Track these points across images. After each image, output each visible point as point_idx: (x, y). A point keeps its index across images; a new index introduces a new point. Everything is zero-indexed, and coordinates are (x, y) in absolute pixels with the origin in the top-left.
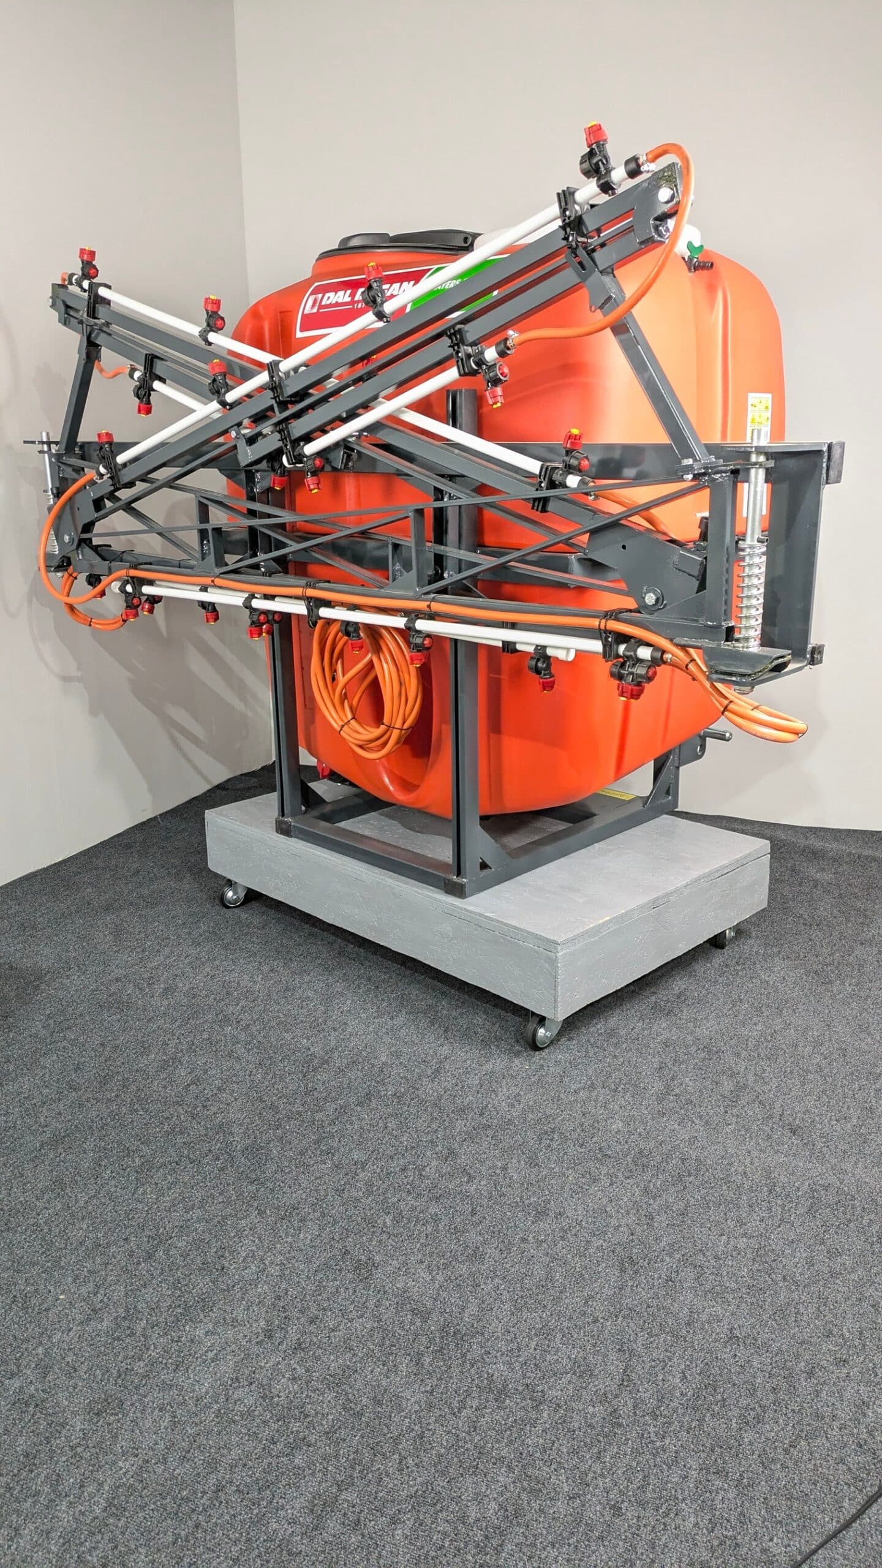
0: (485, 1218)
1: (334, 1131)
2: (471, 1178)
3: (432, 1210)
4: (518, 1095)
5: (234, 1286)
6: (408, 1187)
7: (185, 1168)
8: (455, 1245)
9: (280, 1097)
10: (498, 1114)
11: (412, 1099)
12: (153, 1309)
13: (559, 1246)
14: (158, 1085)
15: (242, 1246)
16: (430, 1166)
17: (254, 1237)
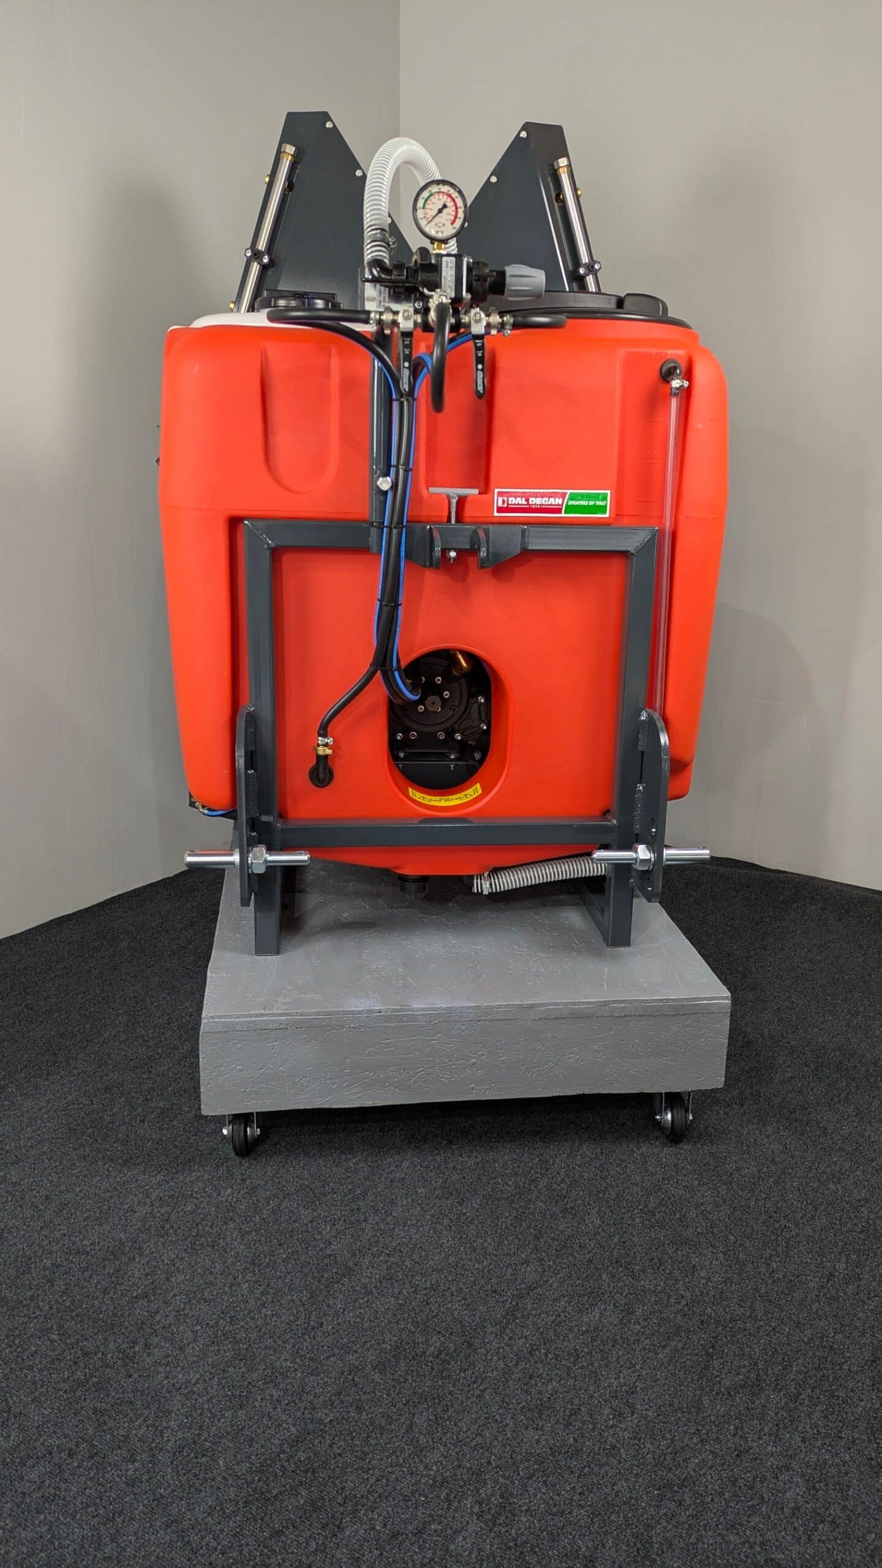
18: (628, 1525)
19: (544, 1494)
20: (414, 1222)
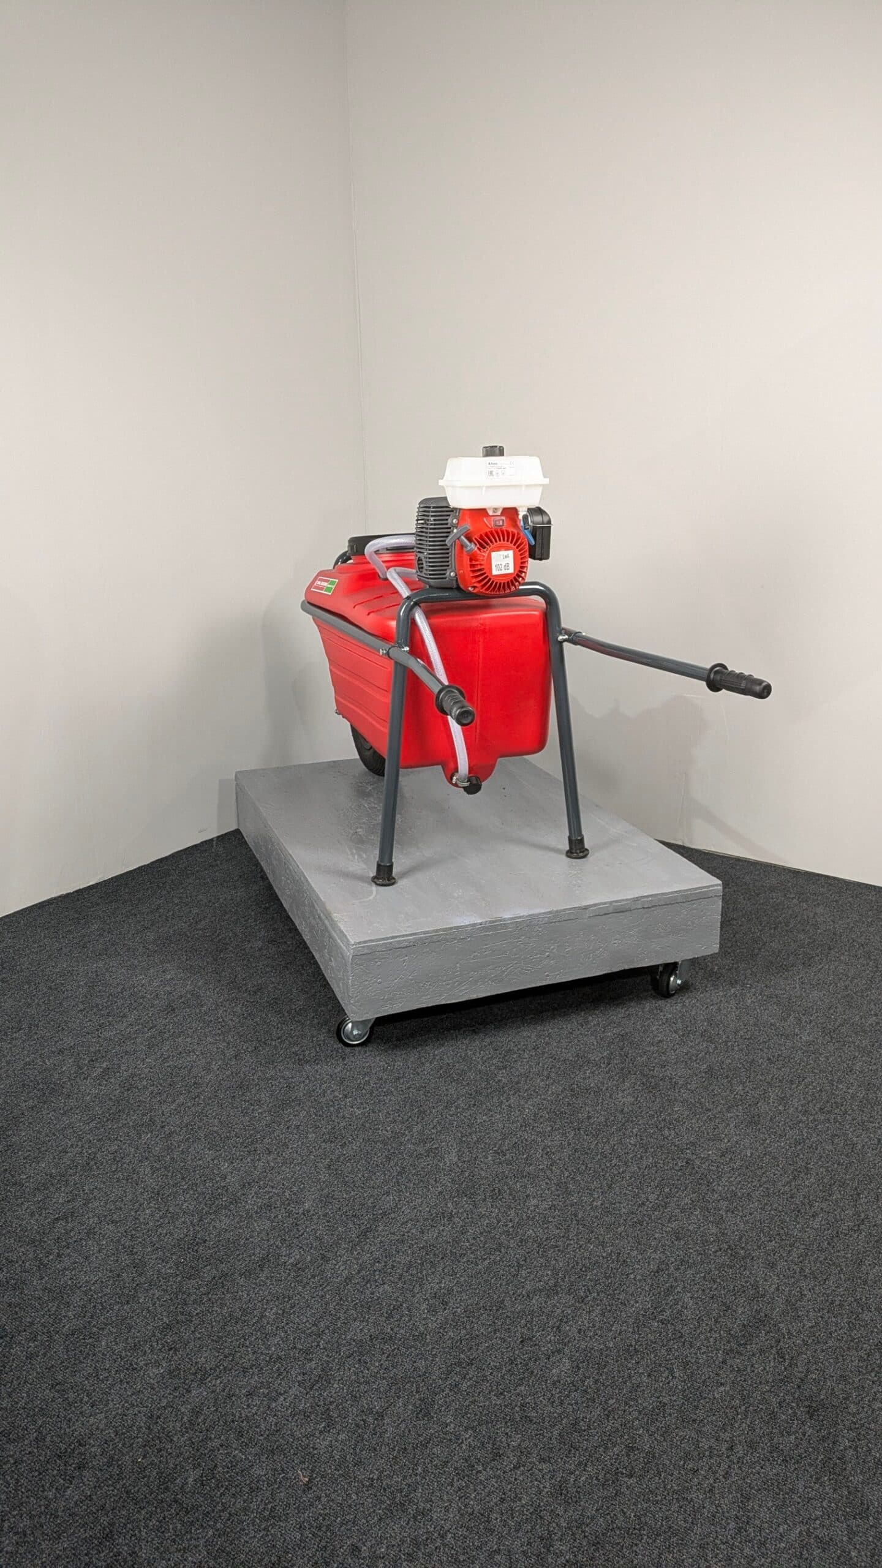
18: (417, 1392)
19: (357, 1368)
20: (299, 1161)
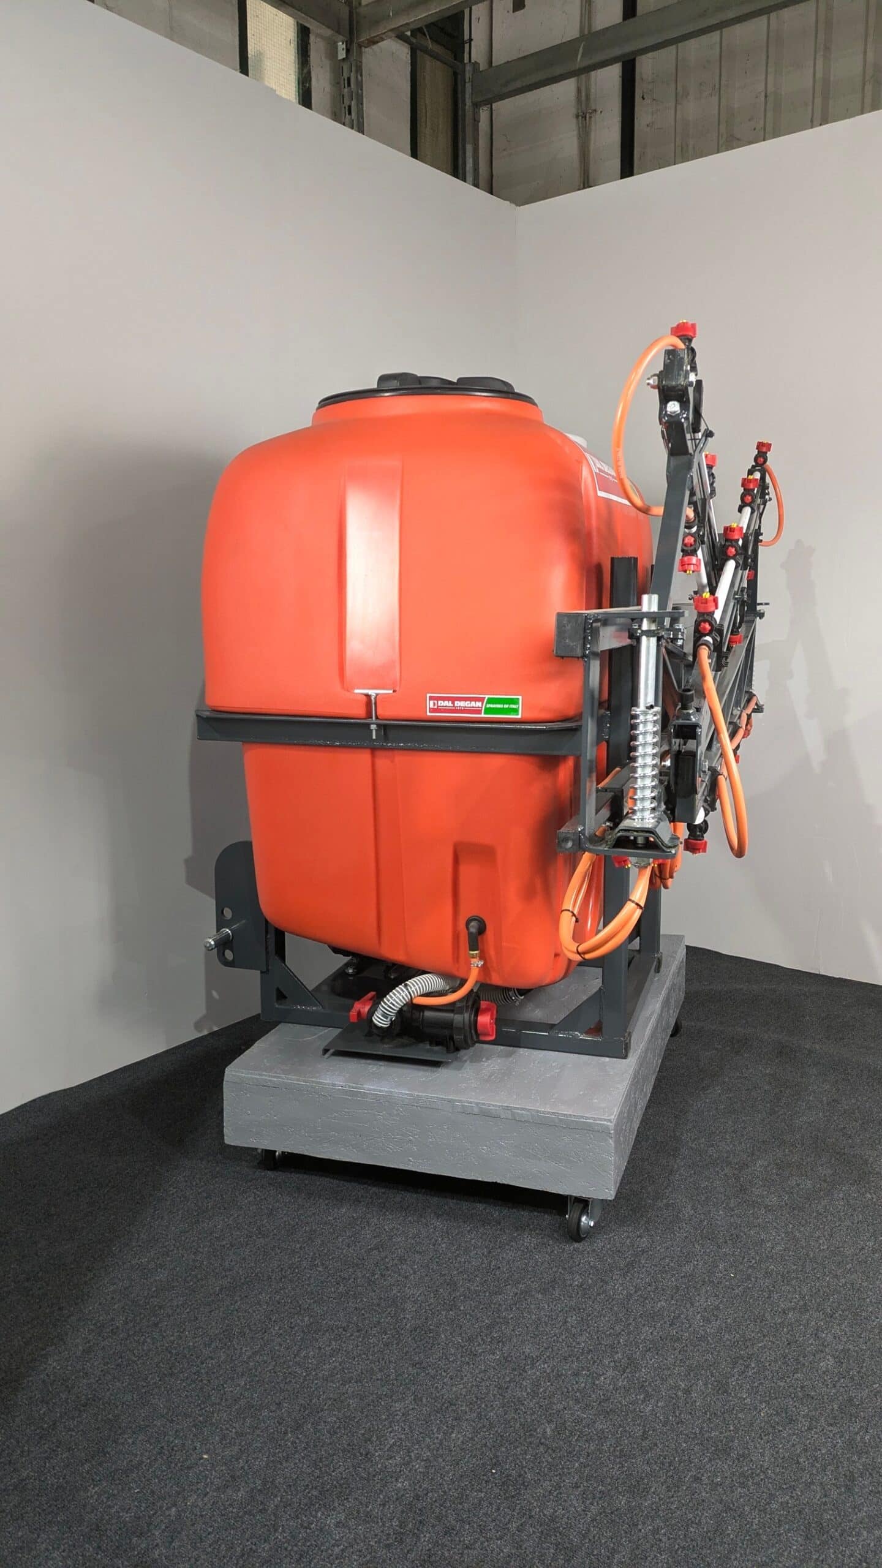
0: (656, 1445)
1: (510, 1317)
2: (648, 1396)
3: (599, 1426)
4: (717, 1308)
5: (374, 1476)
6: (578, 1394)
7: (352, 1335)
8: (618, 1470)
9: (462, 1272)
10: (690, 1326)
11: (599, 1294)
12: (290, 1486)
13: (736, 1495)
14: (342, 1242)
15: (391, 1432)
16: (605, 1376)
17: (405, 1425)
